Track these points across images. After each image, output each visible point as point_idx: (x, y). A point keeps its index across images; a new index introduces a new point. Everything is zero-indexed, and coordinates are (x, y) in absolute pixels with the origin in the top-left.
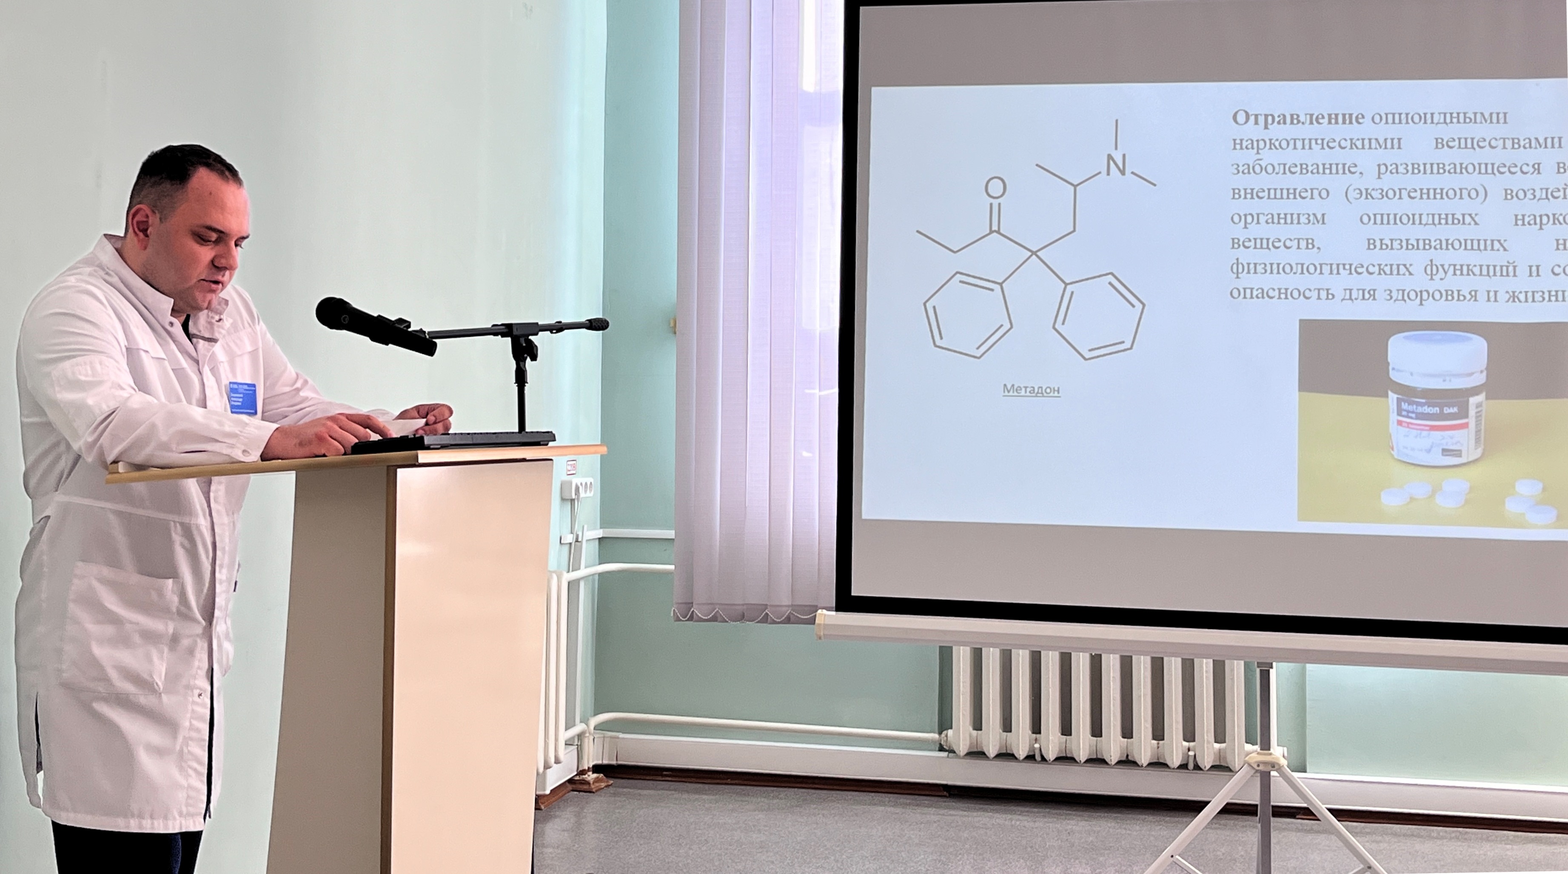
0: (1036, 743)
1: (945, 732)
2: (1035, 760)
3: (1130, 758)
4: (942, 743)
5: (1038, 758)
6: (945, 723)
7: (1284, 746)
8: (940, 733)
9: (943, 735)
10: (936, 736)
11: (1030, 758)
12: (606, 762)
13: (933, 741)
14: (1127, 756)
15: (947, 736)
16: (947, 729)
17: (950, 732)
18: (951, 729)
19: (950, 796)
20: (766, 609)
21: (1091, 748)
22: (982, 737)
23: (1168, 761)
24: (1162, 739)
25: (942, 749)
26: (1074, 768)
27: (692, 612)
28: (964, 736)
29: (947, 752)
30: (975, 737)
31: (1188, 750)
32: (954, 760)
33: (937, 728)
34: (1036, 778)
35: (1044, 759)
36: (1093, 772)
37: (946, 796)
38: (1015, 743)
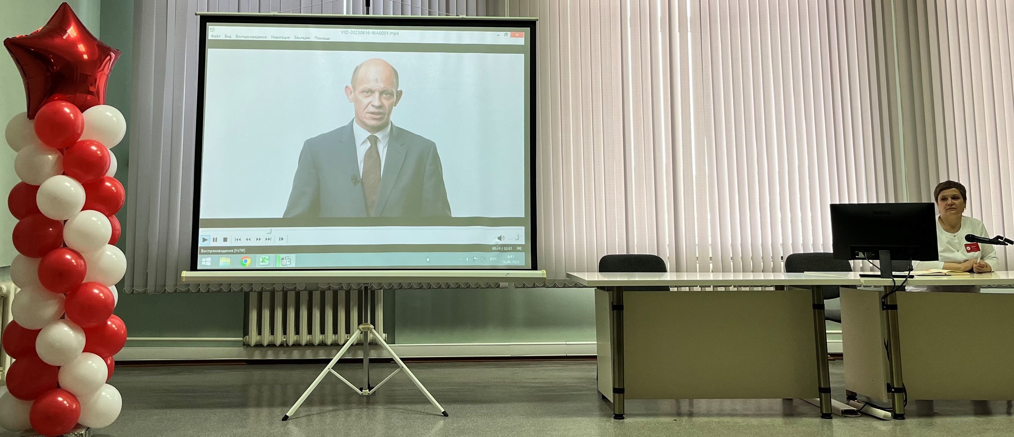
0: (284, 338)
4: (244, 341)
6: (246, 332)
7: (385, 333)
8: (243, 338)
13: (241, 341)
15: (246, 338)
16: (246, 336)
18: (248, 335)
19: (247, 364)
20: (165, 286)
21: (308, 339)
22: (261, 337)
23: (340, 343)
24: (337, 334)
25: (244, 345)
26: (301, 348)
27: (133, 290)
28: (254, 338)
29: (246, 345)
30: (258, 337)
31: (348, 337)
32: (249, 349)
33: (242, 335)
34: (284, 353)
35: (287, 345)
36: (308, 349)
37: (245, 365)
38: (275, 339)
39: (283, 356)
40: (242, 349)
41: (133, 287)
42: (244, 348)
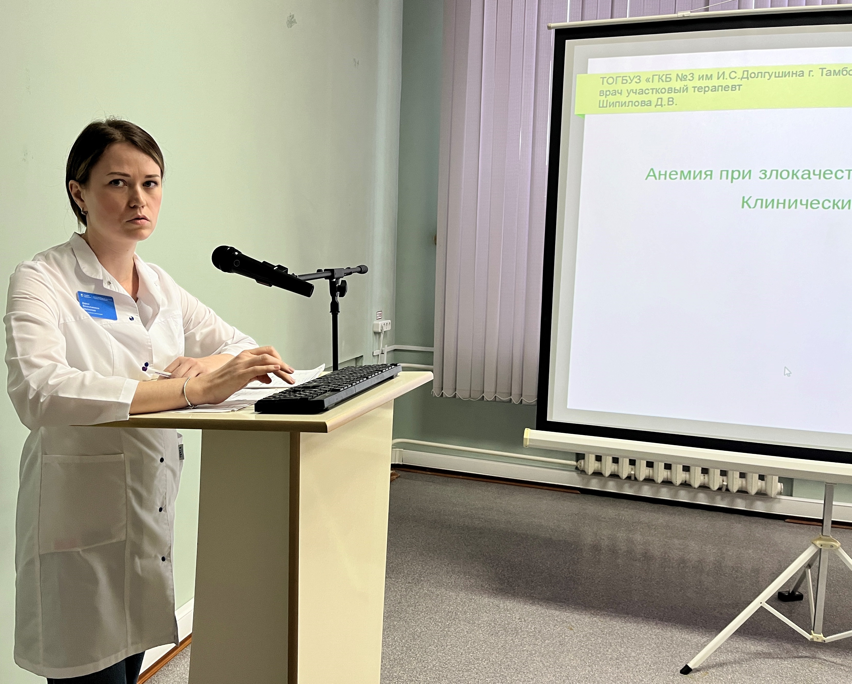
0: (632, 471)
1: (580, 461)
4: (578, 466)
7: (781, 483)
8: (577, 461)
10: (574, 463)
11: (629, 478)
12: (397, 463)
14: (686, 481)
18: (583, 459)
19: (581, 493)
21: (664, 476)
22: (601, 465)
23: (711, 487)
24: (708, 474)
25: (578, 470)
26: (654, 486)
27: (443, 393)
28: (591, 463)
29: (581, 471)
30: (597, 465)
31: (723, 481)
32: (584, 477)
33: (575, 458)
34: (630, 487)
35: (637, 480)
36: (664, 489)
37: (579, 494)
38: (620, 470)
39: (628, 491)
40: (575, 474)
42: (578, 474)
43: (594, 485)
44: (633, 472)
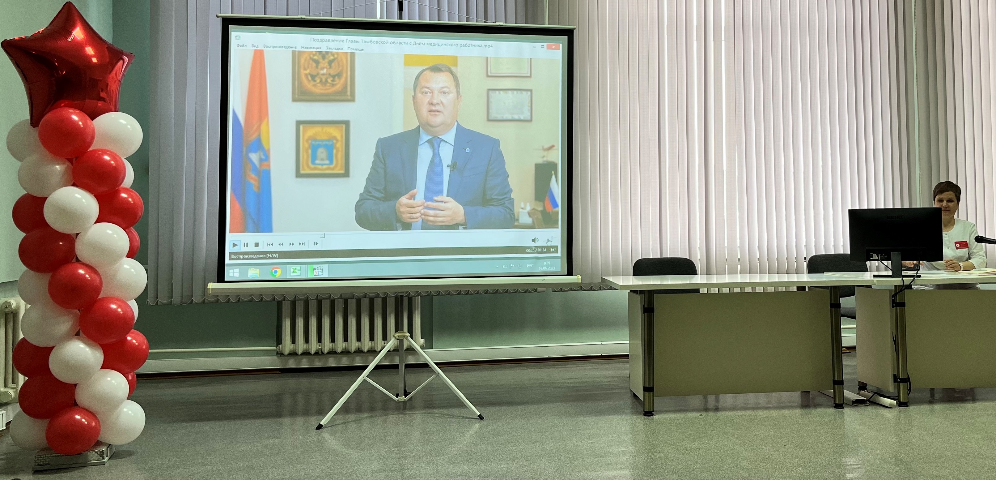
1: (279, 346)
2: (319, 354)
3: (360, 349)
4: (278, 350)
5: (320, 353)
6: (279, 341)
7: (423, 339)
8: (276, 347)
9: (278, 347)
10: (274, 348)
11: (317, 353)
13: (274, 350)
14: (359, 348)
15: (279, 347)
16: (280, 344)
17: (281, 346)
18: (282, 344)
19: (281, 373)
20: (192, 297)
21: (343, 346)
22: (295, 346)
23: (376, 349)
24: (374, 340)
25: (278, 353)
26: (336, 356)
27: (157, 301)
28: (287, 346)
29: (280, 354)
30: (292, 346)
31: (385, 344)
32: (283, 357)
33: (275, 344)
34: (320, 361)
35: (323, 353)
36: (344, 357)
37: (280, 373)
38: (310, 348)
39: (318, 365)
40: (275, 358)
41: (157, 298)
42: (278, 357)
43: (291, 364)
44: (320, 348)
